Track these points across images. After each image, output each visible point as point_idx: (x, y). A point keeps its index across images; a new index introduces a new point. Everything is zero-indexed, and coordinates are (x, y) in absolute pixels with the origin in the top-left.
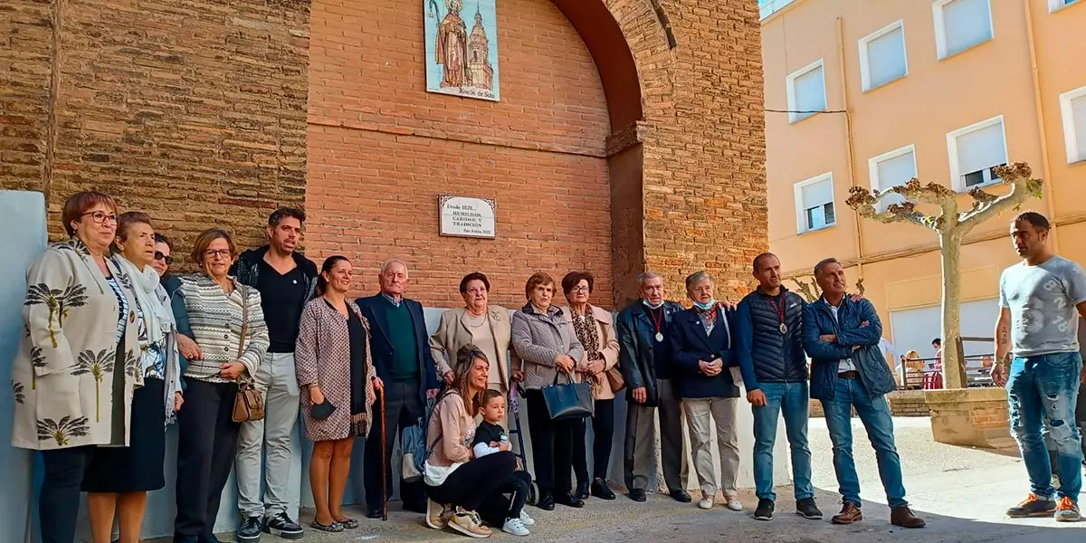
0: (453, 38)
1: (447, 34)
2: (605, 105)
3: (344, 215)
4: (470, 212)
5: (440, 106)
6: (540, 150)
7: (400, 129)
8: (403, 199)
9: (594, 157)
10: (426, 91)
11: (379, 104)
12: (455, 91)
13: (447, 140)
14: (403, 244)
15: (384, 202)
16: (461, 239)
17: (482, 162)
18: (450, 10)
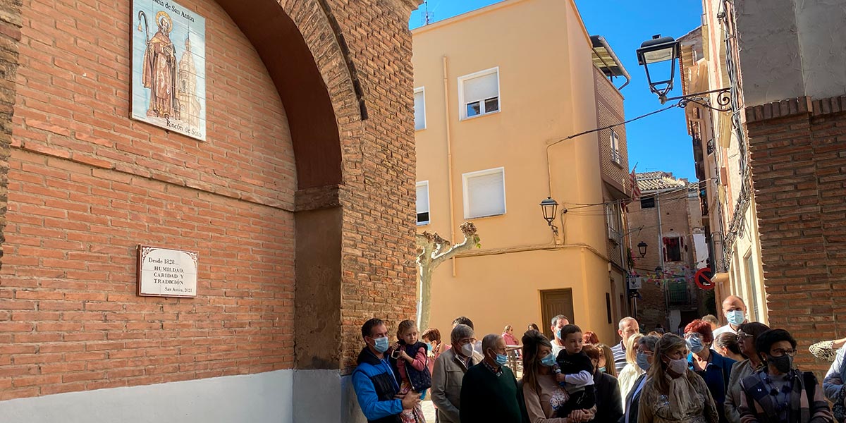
0: (162, 61)
1: (156, 55)
2: (293, 160)
4: (172, 266)
5: (144, 137)
6: (240, 200)
7: (99, 161)
8: (96, 250)
9: (284, 210)
10: (130, 117)
11: (73, 124)
12: (161, 122)
13: (150, 179)
14: (93, 308)
15: (74, 252)
16: (161, 299)
17: (185, 209)
18: (160, 27)
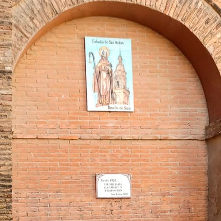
0: (104, 75)
1: (100, 72)
2: (205, 105)
3: (40, 191)
4: (115, 183)
5: (96, 119)
6: (160, 140)
7: (72, 136)
8: (74, 178)
9: (197, 140)
10: (87, 110)
11: (59, 121)
12: (105, 108)
13: (100, 139)
14: (74, 205)
15: (63, 181)
16: (110, 200)
17: (123, 151)
18: (102, 56)
